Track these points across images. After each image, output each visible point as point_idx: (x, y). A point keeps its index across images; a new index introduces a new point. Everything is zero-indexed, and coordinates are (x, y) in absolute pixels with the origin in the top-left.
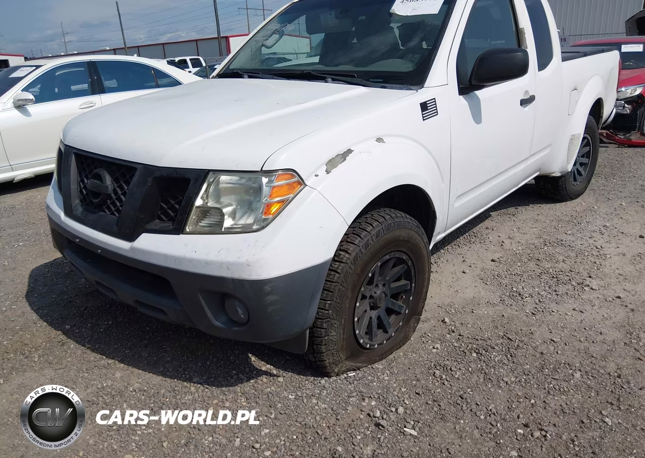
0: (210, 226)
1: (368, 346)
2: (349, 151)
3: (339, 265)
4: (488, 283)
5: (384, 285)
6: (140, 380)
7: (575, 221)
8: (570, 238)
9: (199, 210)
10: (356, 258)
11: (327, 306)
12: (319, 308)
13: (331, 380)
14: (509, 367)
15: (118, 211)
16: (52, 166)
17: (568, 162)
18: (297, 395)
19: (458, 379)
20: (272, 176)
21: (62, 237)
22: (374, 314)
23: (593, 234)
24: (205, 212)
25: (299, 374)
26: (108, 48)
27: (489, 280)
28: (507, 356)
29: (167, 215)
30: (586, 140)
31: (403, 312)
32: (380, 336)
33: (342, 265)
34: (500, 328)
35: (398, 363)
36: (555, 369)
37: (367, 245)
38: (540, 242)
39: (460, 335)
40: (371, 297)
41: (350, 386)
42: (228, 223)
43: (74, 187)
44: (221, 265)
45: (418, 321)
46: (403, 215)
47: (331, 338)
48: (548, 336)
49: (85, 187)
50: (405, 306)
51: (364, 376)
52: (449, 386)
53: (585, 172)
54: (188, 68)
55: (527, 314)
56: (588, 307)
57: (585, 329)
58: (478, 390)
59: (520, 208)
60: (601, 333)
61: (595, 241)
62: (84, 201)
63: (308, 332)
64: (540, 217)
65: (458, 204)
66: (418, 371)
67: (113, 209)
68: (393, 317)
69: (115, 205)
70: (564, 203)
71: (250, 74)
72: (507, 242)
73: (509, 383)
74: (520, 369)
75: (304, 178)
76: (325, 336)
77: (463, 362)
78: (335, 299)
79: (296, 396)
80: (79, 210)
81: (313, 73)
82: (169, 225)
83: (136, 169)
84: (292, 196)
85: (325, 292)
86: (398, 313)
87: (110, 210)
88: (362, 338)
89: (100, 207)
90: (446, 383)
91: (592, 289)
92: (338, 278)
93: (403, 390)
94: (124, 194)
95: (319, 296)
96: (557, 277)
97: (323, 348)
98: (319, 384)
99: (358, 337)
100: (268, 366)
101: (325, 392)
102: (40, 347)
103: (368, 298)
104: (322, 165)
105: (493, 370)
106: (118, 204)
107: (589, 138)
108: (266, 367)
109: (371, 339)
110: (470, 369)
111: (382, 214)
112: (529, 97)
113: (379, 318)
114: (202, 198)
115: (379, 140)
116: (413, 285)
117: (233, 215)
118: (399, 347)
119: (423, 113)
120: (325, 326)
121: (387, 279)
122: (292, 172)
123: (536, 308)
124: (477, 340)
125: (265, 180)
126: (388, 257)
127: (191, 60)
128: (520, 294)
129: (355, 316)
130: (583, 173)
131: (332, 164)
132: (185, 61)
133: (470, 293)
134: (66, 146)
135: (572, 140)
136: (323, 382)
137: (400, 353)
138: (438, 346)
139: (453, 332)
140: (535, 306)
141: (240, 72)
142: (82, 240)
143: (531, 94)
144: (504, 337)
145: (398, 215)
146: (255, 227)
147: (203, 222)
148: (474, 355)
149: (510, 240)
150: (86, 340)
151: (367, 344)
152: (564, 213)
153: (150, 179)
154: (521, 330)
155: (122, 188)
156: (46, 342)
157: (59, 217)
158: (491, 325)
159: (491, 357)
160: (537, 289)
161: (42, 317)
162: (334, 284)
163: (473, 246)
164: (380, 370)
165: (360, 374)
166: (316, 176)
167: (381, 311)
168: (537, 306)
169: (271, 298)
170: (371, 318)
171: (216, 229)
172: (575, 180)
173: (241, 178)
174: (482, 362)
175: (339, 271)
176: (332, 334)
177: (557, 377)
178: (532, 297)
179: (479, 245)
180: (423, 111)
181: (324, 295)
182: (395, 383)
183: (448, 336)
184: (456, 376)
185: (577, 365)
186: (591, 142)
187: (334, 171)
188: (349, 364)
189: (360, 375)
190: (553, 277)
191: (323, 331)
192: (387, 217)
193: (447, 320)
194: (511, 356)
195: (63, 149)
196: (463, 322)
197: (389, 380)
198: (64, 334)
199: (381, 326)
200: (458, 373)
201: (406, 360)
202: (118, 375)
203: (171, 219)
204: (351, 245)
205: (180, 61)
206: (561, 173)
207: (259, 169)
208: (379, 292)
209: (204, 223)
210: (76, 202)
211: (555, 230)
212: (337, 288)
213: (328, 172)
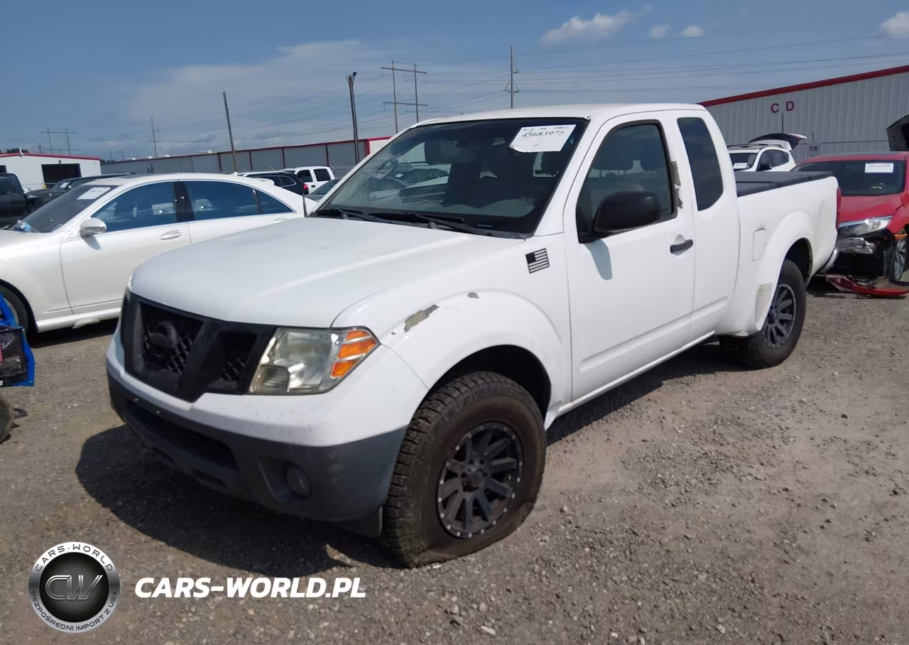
0: (276, 386)
1: (459, 534)
2: (434, 307)
3: (417, 435)
4: (629, 467)
5: (482, 462)
6: (194, 565)
7: (764, 395)
8: (752, 415)
9: (264, 368)
10: (437, 427)
11: (402, 481)
12: (392, 484)
13: (412, 572)
14: (624, 565)
15: (181, 367)
16: (117, 311)
17: (757, 318)
18: (369, 587)
19: (560, 576)
20: (343, 333)
21: (122, 398)
22: (469, 496)
23: (782, 412)
24: (271, 371)
25: (376, 565)
26: (210, 152)
27: (632, 463)
28: (625, 553)
29: (232, 374)
30: (785, 292)
31: (508, 496)
32: (477, 524)
33: (420, 434)
34: (628, 519)
35: (494, 556)
36: (678, 570)
37: (451, 413)
38: (710, 419)
39: (577, 527)
40: (464, 475)
41: (432, 580)
42: (295, 383)
43: (137, 340)
44: (282, 429)
45: (530, 509)
46: (502, 378)
47: (408, 520)
48: (682, 531)
49: (148, 341)
50: (511, 489)
51: (451, 569)
52: (547, 583)
53: (788, 331)
54: (311, 181)
55: (666, 506)
56: (743, 501)
57: (731, 525)
58: (580, 588)
59: (699, 376)
60: (748, 532)
61: (781, 420)
62: (148, 356)
63: (381, 511)
64: (722, 388)
65: (585, 368)
66: (515, 566)
67: (176, 365)
68: (496, 501)
69: (178, 361)
70: (758, 371)
71: (349, 213)
72: (669, 418)
73: (618, 582)
74: (636, 567)
75: (377, 336)
76: (400, 517)
77: (571, 557)
78: (411, 474)
79: (367, 588)
80: (140, 366)
81: (417, 215)
82: (234, 384)
83: (201, 323)
84: (364, 355)
85: (400, 465)
86: (502, 498)
87: (172, 365)
88: (450, 523)
89: (163, 364)
90: (544, 579)
91: (756, 478)
92: (415, 449)
93: (493, 585)
94: (188, 349)
95: (392, 469)
96: (716, 463)
97: (398, 532)
98: (397, 577)
99: (444, 522)
100: (342, 555)
101: (402, 584)
102: (85, 524)
103: (459, 476)
104: (400, 322)
105: (603, 567)
106: (182, 360)
107: (789, 288)
108: (337, 556)
109: (464, 527)
110: (577, 566)
111: (475, 378)
112: (683, 242)
113: (476, 502)
114: (269, 355)
115: (472, 295)
116: (521, 464)
117: (301, 374)
118: (499, 538)
119: (530, 265)
120: (399, 505)
121: (486, 454)
122: (365, 330)
123: (679, 499)
124: (596, 533)
125: (334, 337)
126: (482, 428)
127: (315, 171)
128: (663, 482)
129: (439, 494)
130: (785, 332)
131: (411, 321)
132: (307, 172)
133: (604, 479)
134: (132, 294)
135: (761, 290)
136: (402, 573)
137: (500, 545)
138: (547, 538)
139: (570, 523)
140: (678, 495)
141: (340, 210)
142: (141, 400)
143: (687, 238)
144: (629, 531)
145: (495, 379)
146: (321, 388)
147: (270, 381)
148: (587, 550)
149: (673, 416)
150: (140, 519)
151: (457, 531)
152: (754, 384)
153: (215, 335)
154: (652, 523)
155: (186, 342)
156: (94, 520)
157: (118, 373)
158: (618, 517)
159: (605, 553)
160: (687, 477)
161: (91, 492)
162: (410, 456)
163: (625, 422)
164: (472, 563)
165: (447, 566)
166: (393, 334)
167: (479, 494)
168: (682, 497)
169: (335, 467)
170: (464, 501)
171: (282, 389)
172: (774, 342)
173: (312, 335)
174: (593, 558)
175: (417, 441)
176: (408, 515)
177: (677, 578)
178: (678, 485)
179: (632, 421)
180: (529, 262)
181: (399, 469)
182: (485, 578)
183: (563, 527)
184: (558, 573)
185: (707, 566)
186: (793, 293)
187: (414, 330)
188: (432, 554)
189: (447, 568)
190: (712, 463)
191: (397, 511)
192: (480, 382)
193: (566, 509)
194: (631, 553)
195: (128, 298)
196: (585, 512)
197: (479, 575)
198: (113, 511)
199: (478, 511)
200: (561, 569)
201: (506, 554)
202: (170, 558)
203: (236, 378)
204: (432, 412)
205: (301, 172)
206: (748, 332)
207: (329, 326)
208: (474, 470)
209: (270, 383)
210: (138, 356)
211: (735, 405)
212: (413, 461)
213: (406, 329)
